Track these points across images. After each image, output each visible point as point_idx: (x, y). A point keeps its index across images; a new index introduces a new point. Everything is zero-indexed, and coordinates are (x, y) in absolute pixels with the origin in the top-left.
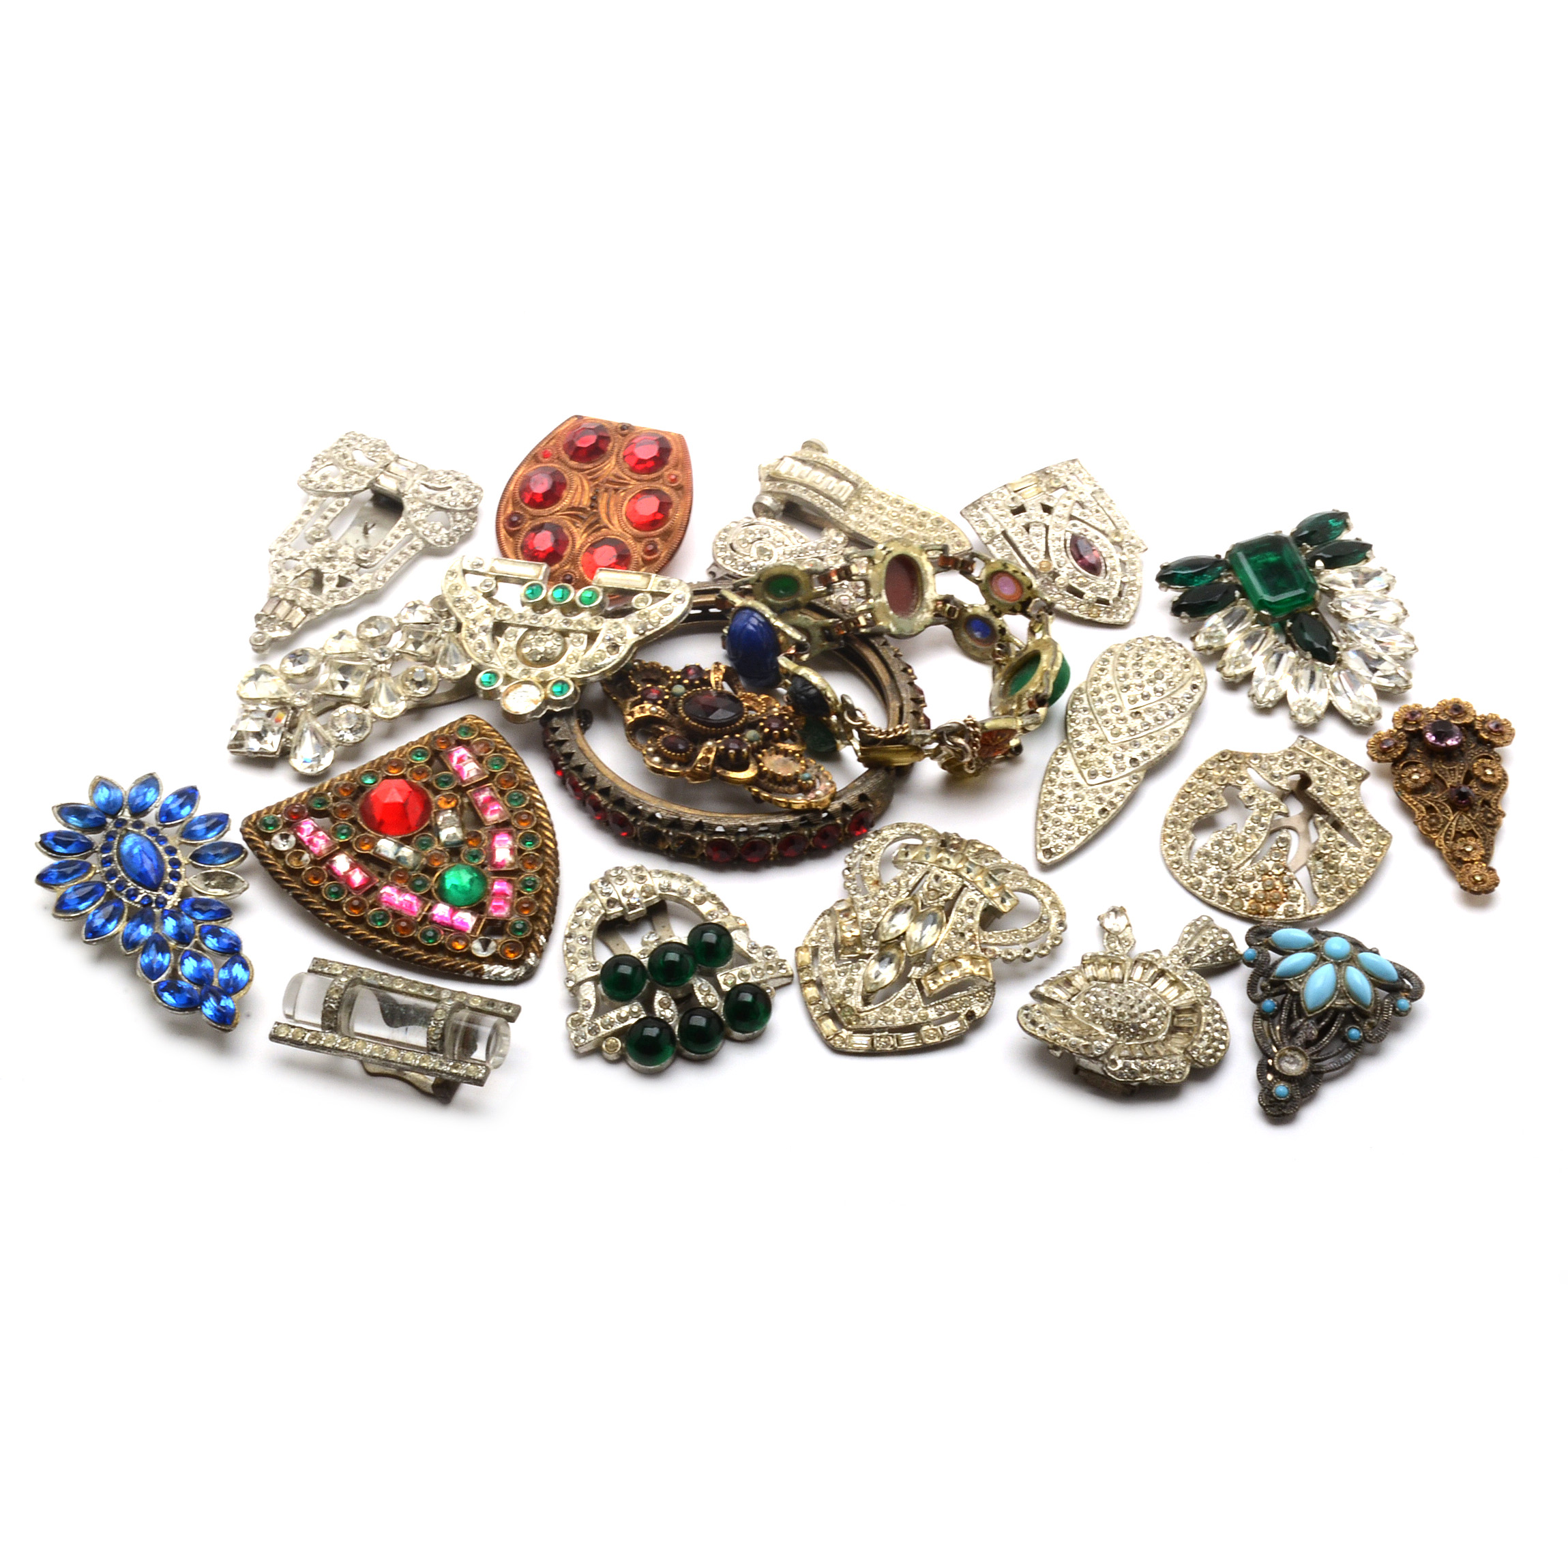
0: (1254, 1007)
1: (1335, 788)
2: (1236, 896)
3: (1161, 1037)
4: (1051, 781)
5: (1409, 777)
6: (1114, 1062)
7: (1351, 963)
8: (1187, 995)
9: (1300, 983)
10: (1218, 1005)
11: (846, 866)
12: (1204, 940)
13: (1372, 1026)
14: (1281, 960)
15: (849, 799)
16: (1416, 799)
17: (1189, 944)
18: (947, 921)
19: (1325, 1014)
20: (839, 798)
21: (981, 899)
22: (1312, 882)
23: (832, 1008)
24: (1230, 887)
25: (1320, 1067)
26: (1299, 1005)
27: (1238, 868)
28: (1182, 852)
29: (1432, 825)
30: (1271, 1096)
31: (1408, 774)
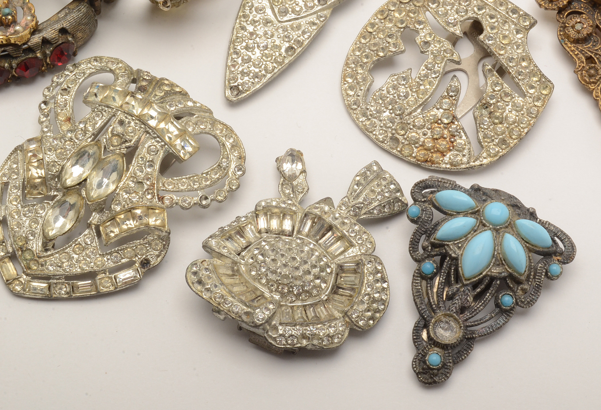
0: (414, 265)
1: (505, 37)
2: (406, 142)
3: (324, 297)
4: (244, 16)
5: (573, 27)
6: (275, 328)
7: (509, 229)
8: (352, 252)
9: (459, 248)
10: (381, 263)
11: (42, 99)
12: (372, 191)
13: (524, 291)
14: (444, 220)
15: (50, 33)
16: (577, 49)
17: (358, 196)
18: (128, 169)
19: (480, 282)
20: (40, 31)
21: (162, 146)
22: (478, 132)
23: (14, 251)
24: (402, 132)
25: (473, 332)
26: (457, 271)
27: (410, 113)
28: (360, 93)
29: (591, 76)
30: (425, 362)
31: (572, 23)
